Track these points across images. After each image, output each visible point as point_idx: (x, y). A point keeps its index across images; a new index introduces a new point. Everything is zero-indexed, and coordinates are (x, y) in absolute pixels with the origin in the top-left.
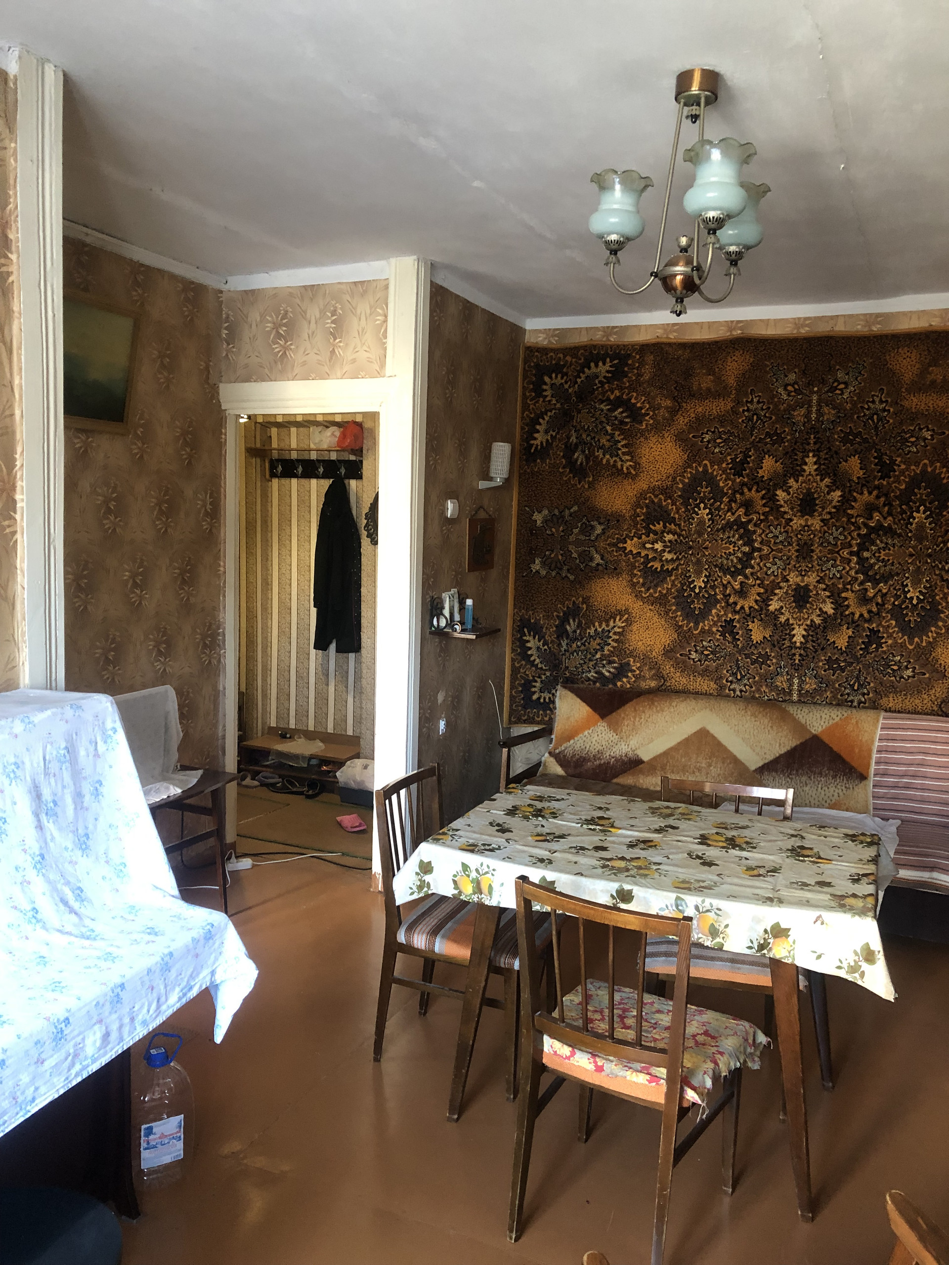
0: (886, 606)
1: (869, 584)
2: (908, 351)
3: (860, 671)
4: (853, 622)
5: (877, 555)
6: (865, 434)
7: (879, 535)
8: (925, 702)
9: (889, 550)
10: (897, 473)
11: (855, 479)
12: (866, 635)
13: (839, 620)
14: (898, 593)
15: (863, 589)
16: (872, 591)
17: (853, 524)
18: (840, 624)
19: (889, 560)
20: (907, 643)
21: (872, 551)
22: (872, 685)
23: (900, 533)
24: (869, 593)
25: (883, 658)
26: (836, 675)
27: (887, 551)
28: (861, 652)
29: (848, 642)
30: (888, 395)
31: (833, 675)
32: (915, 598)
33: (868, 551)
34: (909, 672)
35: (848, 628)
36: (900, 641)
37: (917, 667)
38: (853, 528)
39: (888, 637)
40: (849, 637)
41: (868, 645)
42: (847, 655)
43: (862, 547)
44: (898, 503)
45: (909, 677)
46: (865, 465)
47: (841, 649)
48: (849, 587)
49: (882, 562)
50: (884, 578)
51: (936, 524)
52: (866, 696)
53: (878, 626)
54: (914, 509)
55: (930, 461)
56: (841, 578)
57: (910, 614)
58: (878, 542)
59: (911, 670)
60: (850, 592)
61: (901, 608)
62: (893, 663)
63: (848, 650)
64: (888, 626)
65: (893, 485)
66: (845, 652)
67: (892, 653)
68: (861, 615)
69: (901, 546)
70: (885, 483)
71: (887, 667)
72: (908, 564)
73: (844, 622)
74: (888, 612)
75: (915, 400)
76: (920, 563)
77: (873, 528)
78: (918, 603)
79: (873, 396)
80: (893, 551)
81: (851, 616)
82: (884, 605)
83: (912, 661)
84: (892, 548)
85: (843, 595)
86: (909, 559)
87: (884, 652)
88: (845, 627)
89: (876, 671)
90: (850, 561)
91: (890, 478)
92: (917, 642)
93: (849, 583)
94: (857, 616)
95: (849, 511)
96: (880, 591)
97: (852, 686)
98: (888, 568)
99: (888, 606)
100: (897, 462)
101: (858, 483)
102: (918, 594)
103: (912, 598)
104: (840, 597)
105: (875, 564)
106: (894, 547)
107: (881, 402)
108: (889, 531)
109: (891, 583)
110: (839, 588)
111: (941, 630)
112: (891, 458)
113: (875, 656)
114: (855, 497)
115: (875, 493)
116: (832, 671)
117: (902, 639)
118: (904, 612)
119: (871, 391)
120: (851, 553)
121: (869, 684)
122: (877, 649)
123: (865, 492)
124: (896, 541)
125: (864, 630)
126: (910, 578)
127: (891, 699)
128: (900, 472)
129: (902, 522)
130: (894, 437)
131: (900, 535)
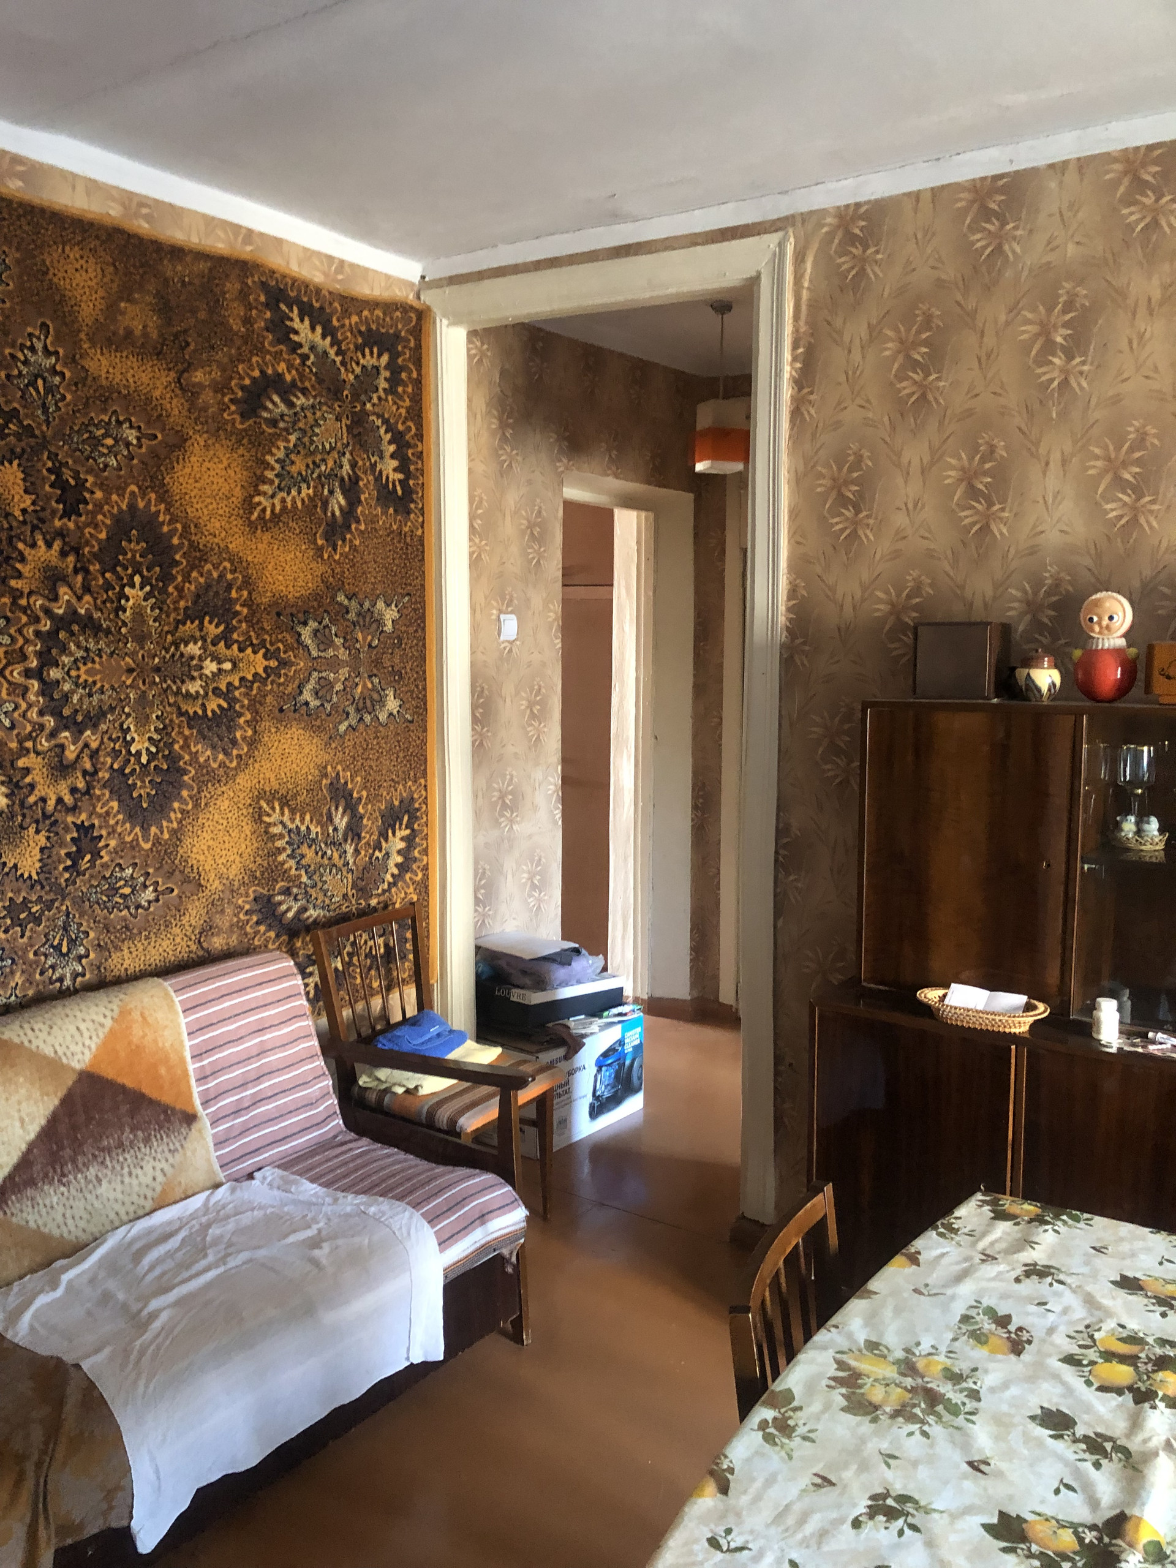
0: (100, 774)
1: (67, 734)
2: (82, 257)
3: (68, 914)
4: (45, 816)
5: (73, 673)
6: (27, 416)
7: (72, 634)
8: (178, 940)
9: (93, 662)
10: (90, 507)
11: (17, 513)
12: (72, 839)
13: (20, 818)
14: (117, 747)
15: (56, 746)
16: (72, 748)
17: (24, 610)
18: (21, 827)
19: (95, 683)
20: (140, 839)
21: (64, 665)
22: (92, 935)
23: (108, 628)
24: (67, 753)
25: (104, 877)
26: (28, 934)
27: (90, 665)
28: (67, 875)
29: (40, 860)
30: (58, 339)
31: (22, 936)
32: (144, 752)
33: (57, 666)
34: (149, 894)
35: (37, 832)
36: (128, 839)
37: (160, 880)
38: (24, 619)
39: (109, 834)
40: (42, 850)
41: (76, 857)
42: (43, 887)
43: (47, 660)
44: (98, 567)
45: (149, 902)
46: (32, 483)
47: (30, 877)
48: (29, 744)
49: (84, 688)
50: (91, 719)
51: (161, 609)
52: (84, 961)
53: (90, 816)
54: (125, 581)
55: (140, 488)
56: (13, 726)
57: (139, 784)
58: (73, 647)
59: (151, 888)
60: (32, 755)
61: (124, 775)
62: (122, 883)
63: (42, 876)
64: (108, 813)
65: (87, 531)
66: (39, 881)
67: (119, 865)
68: (60, 800)
69: (112, 653)
70: (71, 525)
71: (113, 892)
72: (127, 687)
73: (28, 820)
74: (104, 786)
75: (104, 362)
76: (144, 683)
77: (61, 618)
78: (149, 762)
79: (30, 335)
80: (101, 663)
81: (40, 804)
82: (96, 772)
83: (151, 871)
84: (97, 659)
85: (21, 763)
86: (127, 678)
87: (105, 866)
88: (32, 830)
89: (96, 906)
90: (26, 689)
91: (80, 515)
92: (155, 834)
93: (29, 737)
94: (51, 803)
95: (13, 583)
96: (86, 745)
97: (58, 948)
98: (95, 698)
99: (104, 775)
100: (88, 485)
101: (24, 522)
102: (146, 744)
103: (139, 754)
104: (14, 769)
105: (73, 692)
106: (101, 657)
107: (47, 353)
108: (90, 626)
109: (103, 727)
110: (11, 749)
111: (187, 804)
112: (76, 475)
113: (92, 876)
114: (21, 553)
115: (57, 545)
116: (19, 929)
117: (131, 833)
118: (130, 782)
119: (27, 325)
120: (28, 673)
121: (87, 934)
122: (92, 862)
123: (40, 543)
124: (102, 644)
125: (67, 829)
126: (133, 715)
127: (126, 951)
128: (95, 505)
129: (108, 605)
130: (78, 432)
131: (108, 632)
